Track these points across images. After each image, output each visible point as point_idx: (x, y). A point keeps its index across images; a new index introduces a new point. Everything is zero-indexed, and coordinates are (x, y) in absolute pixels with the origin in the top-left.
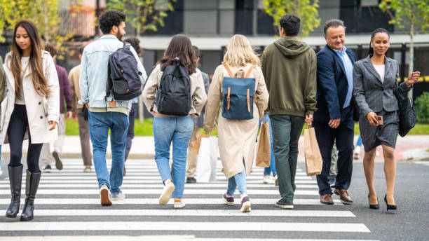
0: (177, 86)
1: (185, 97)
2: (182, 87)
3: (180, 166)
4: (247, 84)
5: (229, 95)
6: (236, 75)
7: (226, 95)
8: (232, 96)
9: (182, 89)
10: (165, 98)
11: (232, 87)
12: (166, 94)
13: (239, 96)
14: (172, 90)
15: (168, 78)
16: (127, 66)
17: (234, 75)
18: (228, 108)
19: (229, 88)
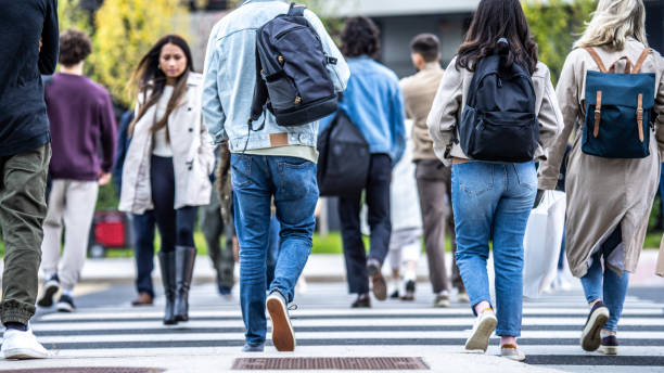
0: (509, 98)
1: (527, 121)
2: (523, 99)
3: (514, 269)
4: (637, 83)
5: (598, 106)
6: (613, 67)
7: (593, 107)
8: (605, 107)
9: (520, 103)
10: (485, 123)
11: (606, 90)
12: (489, 116)
13: (621, 109)
14: (500, 106)
15: (490, 84)
16: (292, 47)
17: (608, 69)
18: (596, 134)
19: (599, 93)
